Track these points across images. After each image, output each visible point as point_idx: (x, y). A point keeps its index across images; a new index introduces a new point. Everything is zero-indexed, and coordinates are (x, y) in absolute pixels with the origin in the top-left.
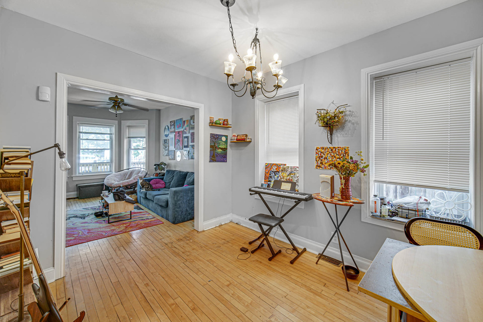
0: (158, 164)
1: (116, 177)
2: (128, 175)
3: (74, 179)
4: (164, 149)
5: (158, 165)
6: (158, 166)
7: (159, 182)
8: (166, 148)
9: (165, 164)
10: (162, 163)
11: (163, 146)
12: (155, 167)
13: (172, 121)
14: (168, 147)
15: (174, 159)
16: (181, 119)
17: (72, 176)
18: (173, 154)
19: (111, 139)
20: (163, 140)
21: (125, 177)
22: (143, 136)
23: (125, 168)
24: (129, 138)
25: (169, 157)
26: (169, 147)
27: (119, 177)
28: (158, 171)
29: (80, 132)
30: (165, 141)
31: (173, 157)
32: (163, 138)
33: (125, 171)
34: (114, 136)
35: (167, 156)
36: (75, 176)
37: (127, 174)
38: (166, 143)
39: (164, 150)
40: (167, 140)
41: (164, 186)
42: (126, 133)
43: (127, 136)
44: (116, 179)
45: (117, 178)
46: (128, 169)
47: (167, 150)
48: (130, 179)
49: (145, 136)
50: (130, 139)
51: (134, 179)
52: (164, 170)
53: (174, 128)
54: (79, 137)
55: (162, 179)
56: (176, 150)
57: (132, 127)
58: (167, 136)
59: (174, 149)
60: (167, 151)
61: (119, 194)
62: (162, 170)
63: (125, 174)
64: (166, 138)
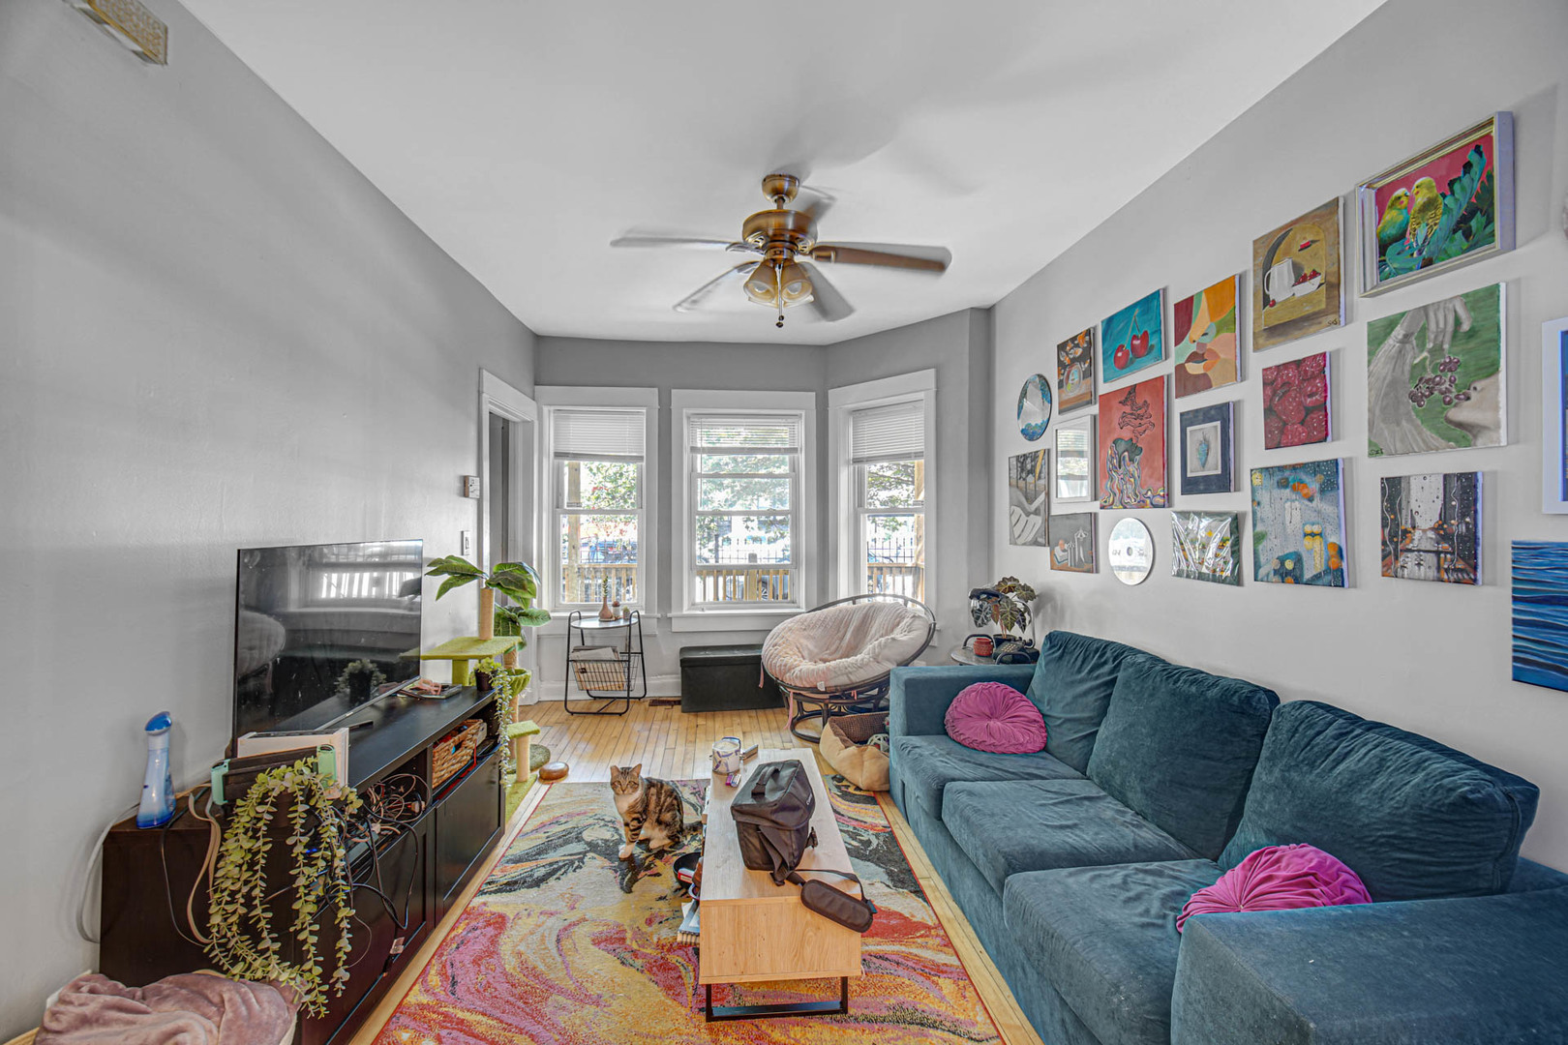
0: (987, 586)
1: (806, 633)
2: (851, 629)
3: (676, 626)
4: (1020, 505)
5: (991, 595)
6: (990, 598)
7: (1008, 708)
8: (1030, 500)
9: (1028, 593)
10: (1010, 585)
11: (1015, 489)
12: (975, 603)
13: (1073, 339)
14: (1042, 497)
15: (1094, 569)
16: (1155, 295)
17: (669, 615)
18: (1082, 534)
19: (794, 471)
20: (1014, 462)
21: (840, 634)
22: (913, 449)
23: (843, 593)
24: (857, 461)
25: (1052, 554)
26: (1048, 495)
27: (817, 632)
28: (996, 628)
29: (694, 449)
30: (1026, 465)
31: (1081, 553)
32: (1010, 445)
33: (841, 605)
34: (802, 457)
35: (1035, 543)
36: (679, 613)
37: (847, 626)
38: (1032, 471)
39: (1018, 511)
40: (1034, 456)
41: (1039, 743)
42: (846, 442)
43: (851, 457)
44: (805, 642)
45: (808, 638)
46: (854, 600)
47: (1037, 512)
48: (859, 657)
49: (920, 447)
50: (860, 465)
51: (876, 659)
52: (1023, 628)
53: (1090, 373)
54: (693, 469)
55: (1023, 684)
56: (1102, 514)
57: (870, 412)
58: (1031, 434)
59: (1094, 507)
60: (1038, 521)
61: (764, 824)
62: (1012, 625)
63: (842, 622)
64: (1030, 447)
